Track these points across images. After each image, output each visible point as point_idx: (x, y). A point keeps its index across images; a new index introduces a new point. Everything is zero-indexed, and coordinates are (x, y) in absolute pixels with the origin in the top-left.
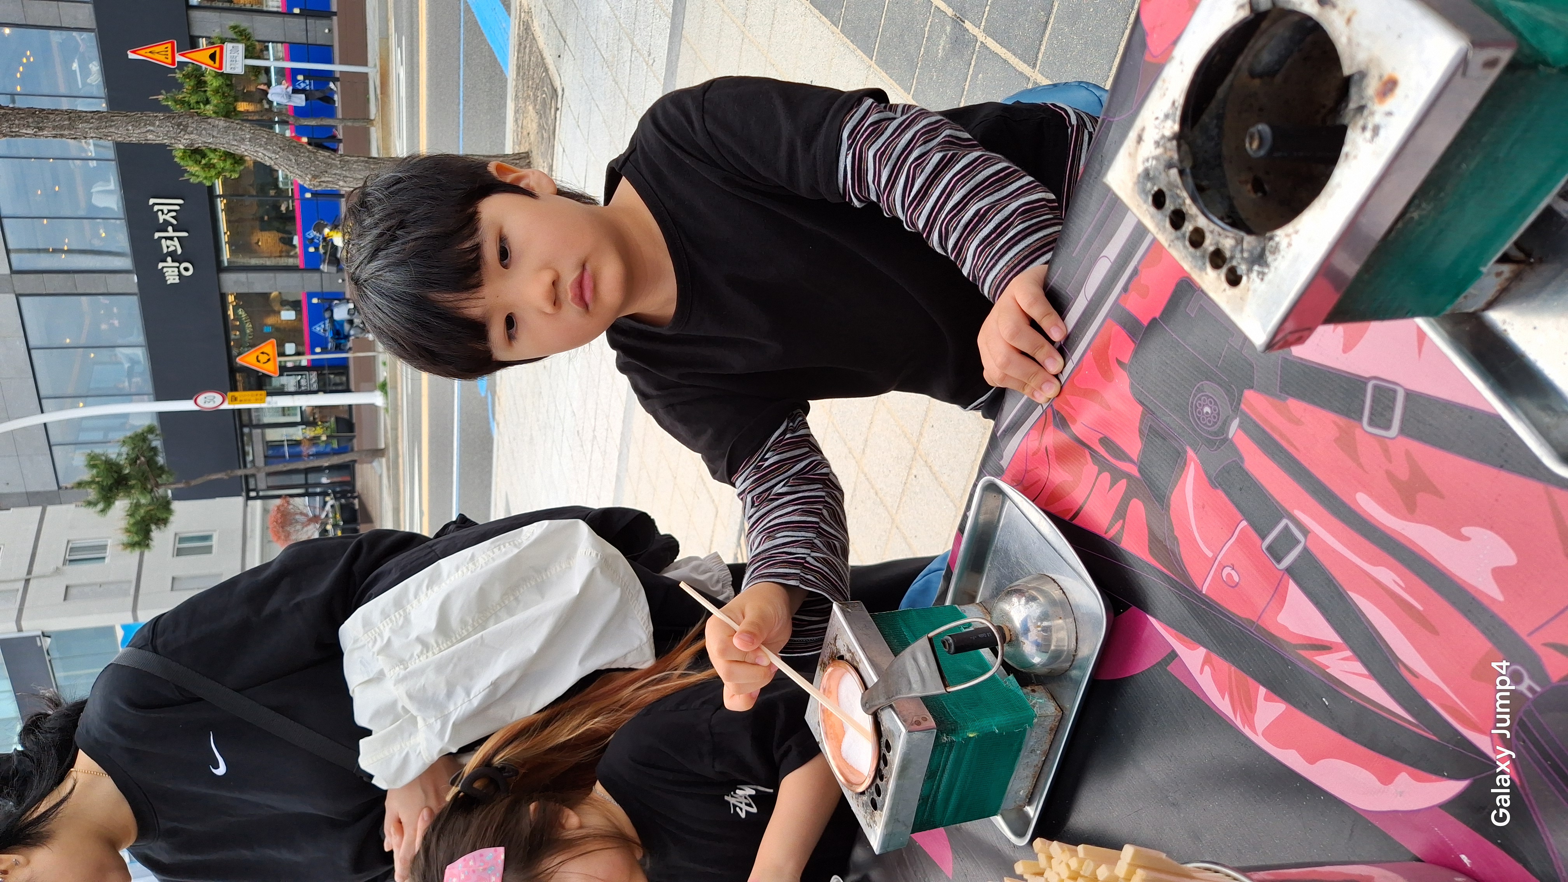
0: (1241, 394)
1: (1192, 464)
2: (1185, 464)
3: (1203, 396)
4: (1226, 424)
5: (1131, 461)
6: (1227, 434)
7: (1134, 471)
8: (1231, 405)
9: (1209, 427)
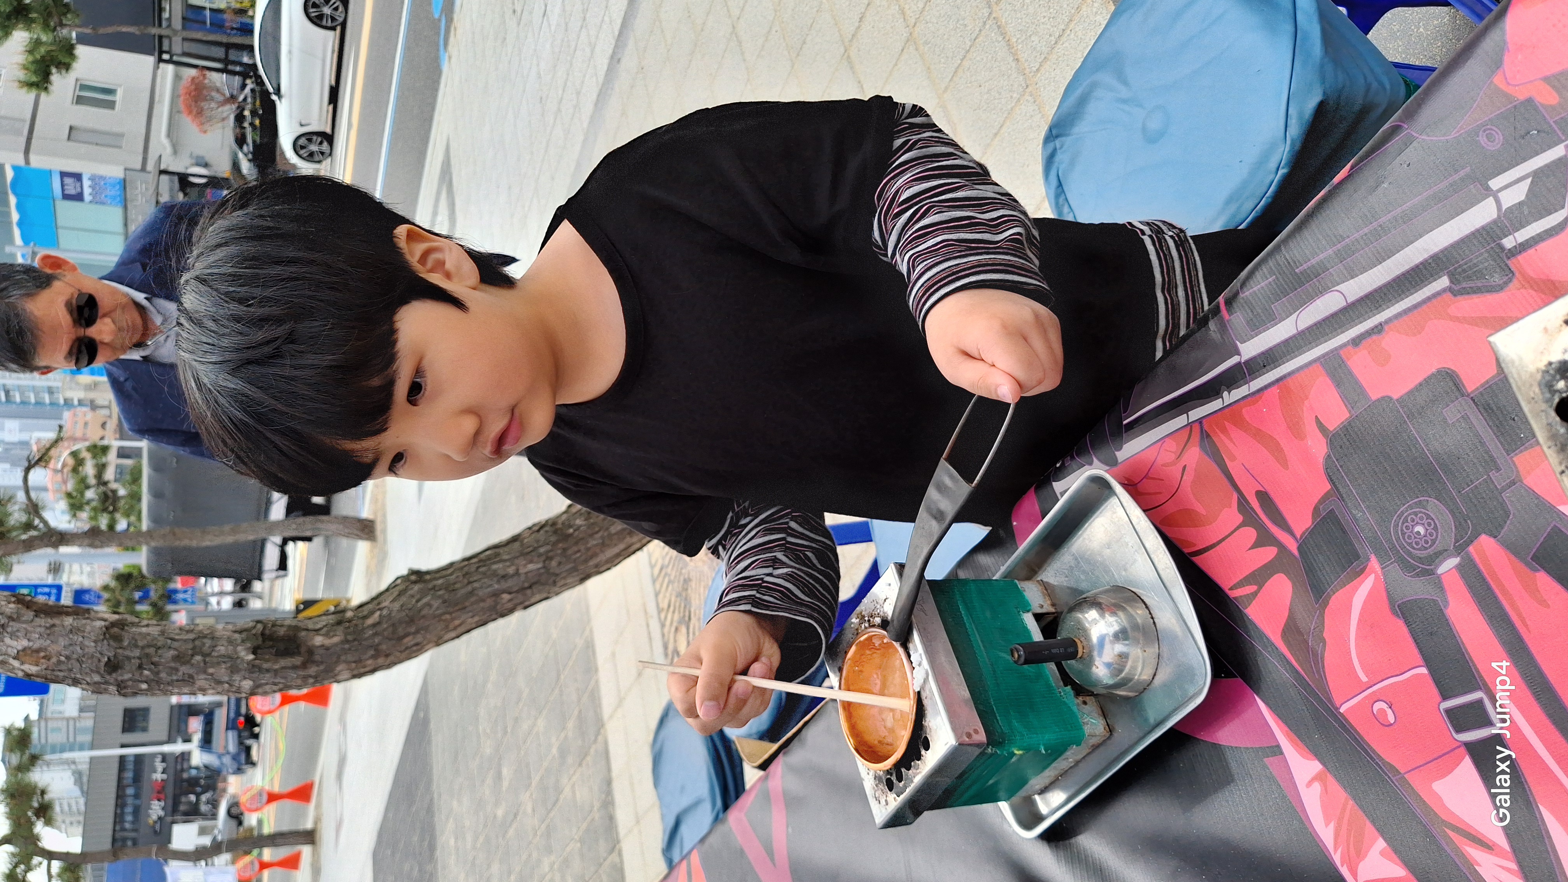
0: (1476, 535)
1: (1373, 575)
2: (1362, 571)
3: (1421, 512)
4: (1440, 555)
5: (1292, 534)
6: (1438, 566)
7: (1292, 546)
8: (1457, 541)
9: (1414, 548)
